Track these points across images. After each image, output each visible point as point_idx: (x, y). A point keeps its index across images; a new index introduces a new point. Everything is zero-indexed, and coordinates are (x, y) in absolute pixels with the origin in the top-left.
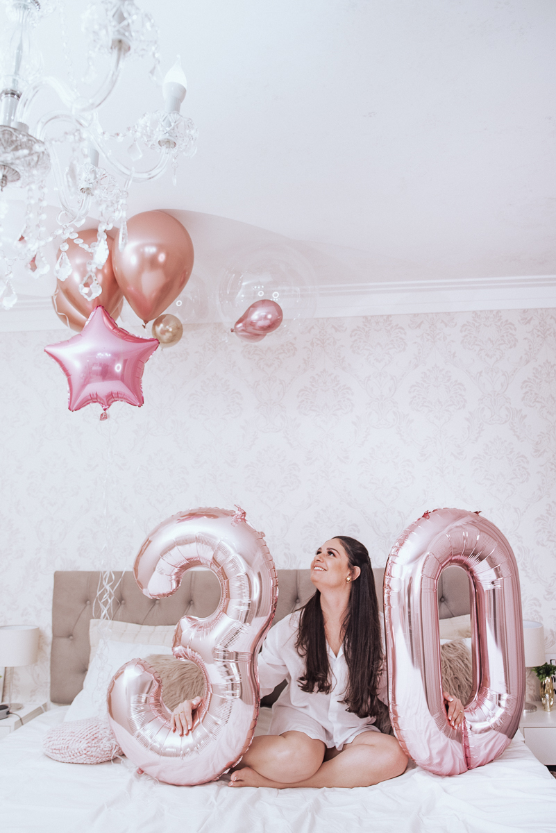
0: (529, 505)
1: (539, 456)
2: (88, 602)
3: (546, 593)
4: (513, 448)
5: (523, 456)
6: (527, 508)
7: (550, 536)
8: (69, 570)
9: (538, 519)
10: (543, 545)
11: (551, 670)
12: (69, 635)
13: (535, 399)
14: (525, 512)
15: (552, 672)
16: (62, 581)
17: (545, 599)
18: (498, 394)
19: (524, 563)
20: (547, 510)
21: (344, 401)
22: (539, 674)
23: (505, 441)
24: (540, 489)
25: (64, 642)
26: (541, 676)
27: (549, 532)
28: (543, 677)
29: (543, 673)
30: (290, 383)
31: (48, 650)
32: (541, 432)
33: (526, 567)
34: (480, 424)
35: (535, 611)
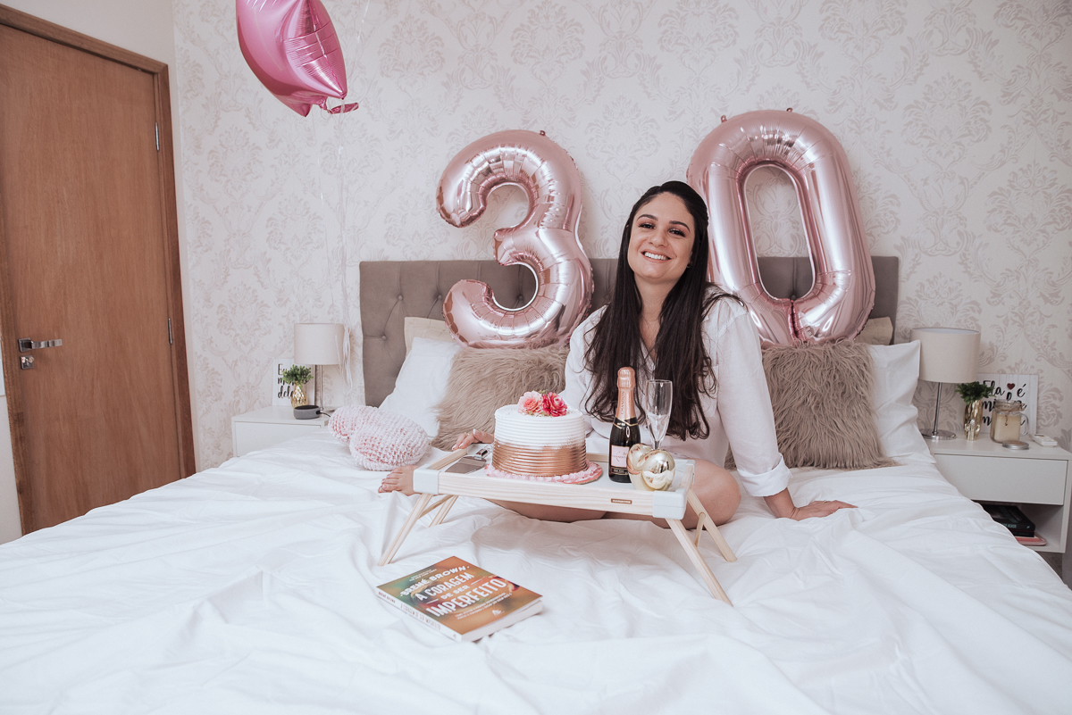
0: (983, 174)
1: (1009, 103)
2: (400, 297)
3: (991, 295)
4: (970, 91)
5: (985, 103)
6: (979, 178)
7: (1009, 217)
8: (377, 260)
9: (994, 193)
10: (996, 231)
11: (983, 391)
12: (383, 334)
13: (1017, 15)
14: (976, 183)
15: (984, 393)
16: (370, 273)
17: (989, 302)
18: (957, 9)
19: (964, 255)
20: (1010, 181)
21: (724, 28)
22: (965, 395)
23: (960, 80)
24: (1003, 151)
25: (377, 342)
26: (967, 398)
27: (1008, 212)
28: (970, 399)
29: (971, 394)
30: (648, 7)
31: (359, 351)
32: (1018, 66)
33: (967, 259)
34: (924, 57)
35: (972, 318)
